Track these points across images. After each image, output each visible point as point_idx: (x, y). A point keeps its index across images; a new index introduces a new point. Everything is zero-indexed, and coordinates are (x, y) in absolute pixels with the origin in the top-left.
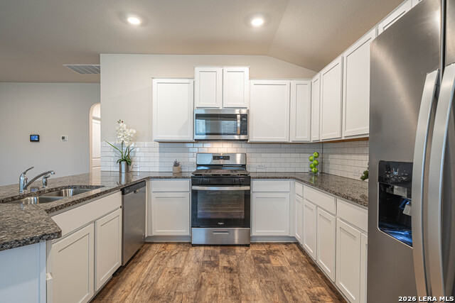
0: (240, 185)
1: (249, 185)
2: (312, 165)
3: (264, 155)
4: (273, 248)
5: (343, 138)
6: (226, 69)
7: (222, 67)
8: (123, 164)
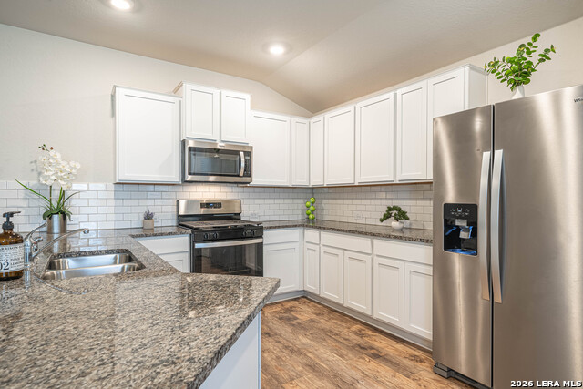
0: (251, 238)
1: (261, 237)
2: (309, 211)
3: (257, 201)
4: (288, 305)
5: (357, 184)
6: (225, 93)
7: (219, 88)
8: (56, 218)
